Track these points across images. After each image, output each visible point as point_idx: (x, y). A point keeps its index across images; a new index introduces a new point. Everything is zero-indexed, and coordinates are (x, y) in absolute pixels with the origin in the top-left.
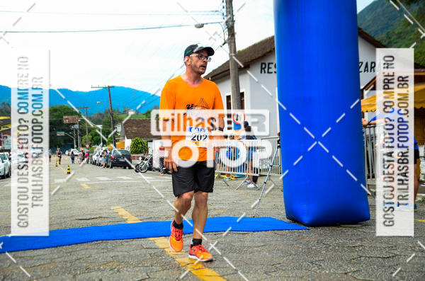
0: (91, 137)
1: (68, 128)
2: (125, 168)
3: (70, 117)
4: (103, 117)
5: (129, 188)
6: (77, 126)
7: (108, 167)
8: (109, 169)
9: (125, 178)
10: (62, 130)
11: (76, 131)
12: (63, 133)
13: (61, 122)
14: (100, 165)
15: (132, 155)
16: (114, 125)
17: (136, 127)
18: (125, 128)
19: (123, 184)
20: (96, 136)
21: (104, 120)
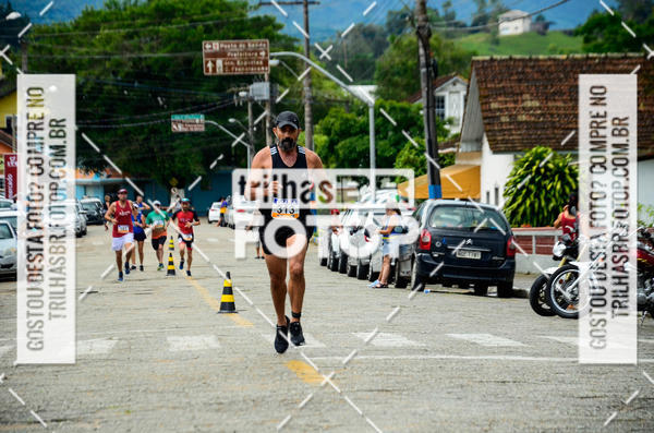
0: (322, 139)
1: (221, 97)
2: (481, 291)
3: (232, 47)
4: (379, 49)
5: (515, 391)
6: (261, 90)
7: (402, 283)
8: (409, 294)
9: (486, 339)
10: (196, 108)
11: (258, 109)
12: (196, 122)
13: (191, 70)
14: (363, 272)
15: (516, 231)
16: (432, 87)
17: (535, 97)
18: (484, 99)
19: (479, 367)
20: (345, 133)
21: (383, 61)
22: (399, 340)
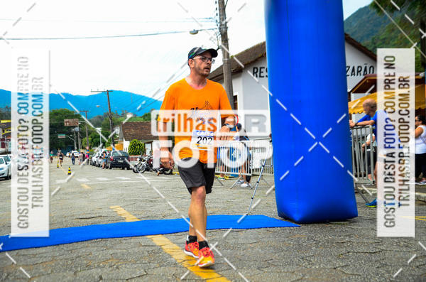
0: (90, 139)
1: (68, 130)
2: (123, 169)
3: (71, 120)
4: (102, 120)
5: (128, 188)
6: (77, 129)
7: (107, 168)
8: (108, 170)
9: (124, 178)
10: (63, 133)
11: (77, 133)
12: (63, 136)
13: (62, 125)
14: (99, 166)
15: (130, 157)
16: (112, 128)
17: (134, 129)
18: (123, 130)
19: (121, 184)
20: (95, 138)
21: (103, 123)
22: (105, 179)
